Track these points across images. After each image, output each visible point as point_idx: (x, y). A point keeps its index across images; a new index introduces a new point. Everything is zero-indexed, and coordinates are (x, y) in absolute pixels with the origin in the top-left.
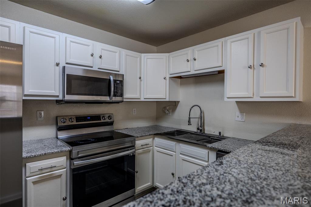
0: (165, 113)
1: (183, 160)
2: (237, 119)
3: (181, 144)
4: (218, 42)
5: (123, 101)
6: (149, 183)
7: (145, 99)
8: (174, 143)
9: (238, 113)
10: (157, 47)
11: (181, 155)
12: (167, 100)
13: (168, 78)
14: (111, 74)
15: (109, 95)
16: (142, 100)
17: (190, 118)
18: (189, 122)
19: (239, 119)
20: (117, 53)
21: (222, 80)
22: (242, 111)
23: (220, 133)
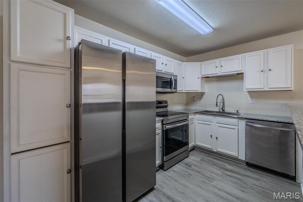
0: (194, 100)
1: (219, 126)
2: (249, 102)
3: (217, 117)
4: (240, 56)
5: (177, 92)
6: (193, 143)
7: (185, 91)
8: (212, 117)
9: (249, 98)
10: (186, 57)
11: (217, 124)
12: (200, 91)
13: (200, 78)
14: (172, 75)
15: (171, 88)
16: (184, 91)
17: (217, 102)
18: (217, 105)
19: (250, 102)
20: (173, 63)
21: (242, 78)
22: (252, 97)
23: (237, 111)
